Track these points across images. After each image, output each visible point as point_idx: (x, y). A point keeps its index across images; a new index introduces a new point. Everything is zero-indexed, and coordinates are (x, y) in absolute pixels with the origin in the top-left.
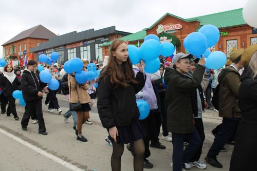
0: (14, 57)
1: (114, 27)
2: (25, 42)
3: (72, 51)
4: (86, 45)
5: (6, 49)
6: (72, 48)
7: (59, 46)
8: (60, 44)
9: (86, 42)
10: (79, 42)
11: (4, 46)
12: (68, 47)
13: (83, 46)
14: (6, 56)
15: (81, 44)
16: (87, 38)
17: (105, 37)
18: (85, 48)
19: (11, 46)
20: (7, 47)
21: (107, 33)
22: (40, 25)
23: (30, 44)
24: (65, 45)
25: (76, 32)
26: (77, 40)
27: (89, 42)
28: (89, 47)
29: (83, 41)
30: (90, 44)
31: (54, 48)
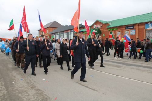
0: (42, 36)
1: (82, 24)
2: (47, 29)
5: (39, 32)
6: (66, 33)
8: (61, 31)
9: (71, 30)
10: (68, 30)
11: (39, 30)
12: (64, 32)
14: (40, 35)
15: (70, 31)
22: (55, 21)
23: (50, 30)
24: (63, 31)
25: (67, 25)
28: (72, 32)
30: (73, 31)
31: (59, 32)
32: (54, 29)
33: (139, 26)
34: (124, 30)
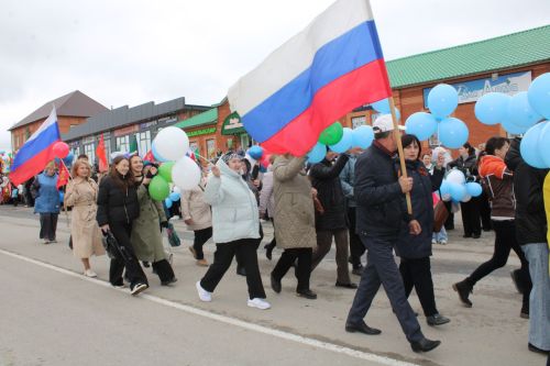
1: (183, 98)
3: (123, 139)
4: (144, 130)
5: (16, 137)
6: (124, 136)
7: (102, 132)
8: (103, 129)
9: (143, 125)
10: (132, 125)
11: (13, 130)
12: (116, 133)
13: (140, 132)
14: (16, 149)
15: (137, 128)
16: (144, 117)
17: (170, 115)
18: (143, 135)
19: (24, 131)
20: (17, 133)
21: (173, 109)
22: (77, 93)
24: (112, 130)
25: (127, 107)
26: (129, 121)
27: (148, 125)
28: (148, 132)
29: (140, 123)
30: (149, 128)
31: (96, 134)
32: (75, 121)
33: (400, 97)
34: (349, 117)
